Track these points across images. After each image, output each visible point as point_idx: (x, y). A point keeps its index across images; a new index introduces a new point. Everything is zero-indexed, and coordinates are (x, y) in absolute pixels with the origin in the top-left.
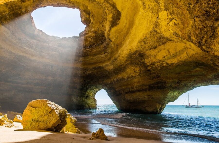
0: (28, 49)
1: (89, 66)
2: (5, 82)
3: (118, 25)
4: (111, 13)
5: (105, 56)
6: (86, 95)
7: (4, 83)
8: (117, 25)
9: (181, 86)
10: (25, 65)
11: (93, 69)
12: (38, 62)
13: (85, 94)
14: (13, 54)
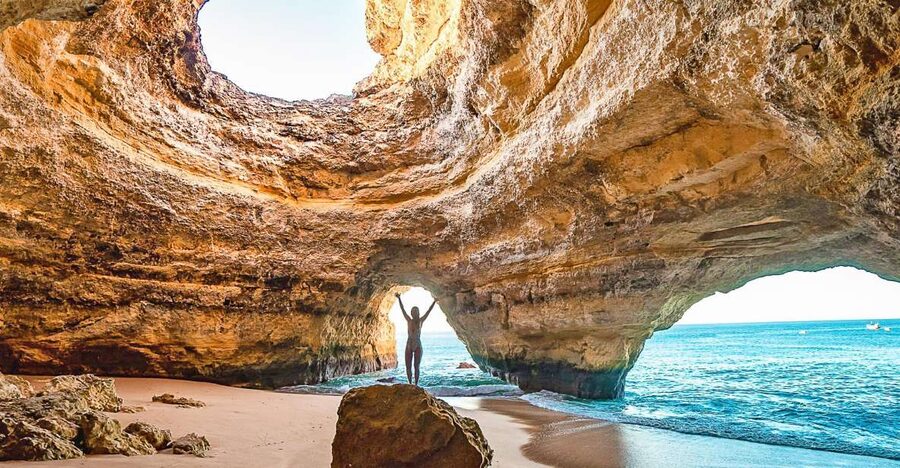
0: (179, 145)
1: (384, 206)
2: (107, 275)
3: (514, 55)
4: (494, 11)
5: (442, 170)
6: (366, 312)
7: (106, 277)
8: (510, 55)
9: (709, 276)
10: (174, 207)
11: (397, 218)
12: (214, 195)
13: (365, 307)
14: (134, 169)
